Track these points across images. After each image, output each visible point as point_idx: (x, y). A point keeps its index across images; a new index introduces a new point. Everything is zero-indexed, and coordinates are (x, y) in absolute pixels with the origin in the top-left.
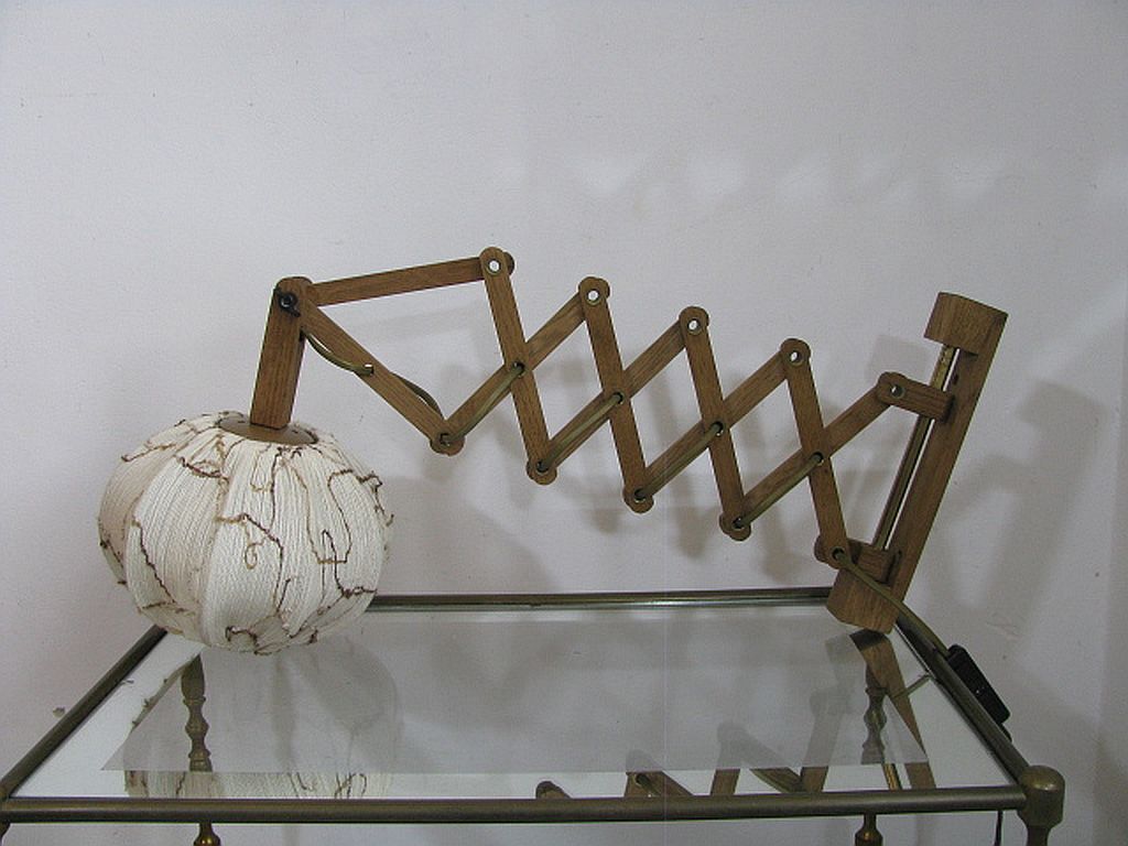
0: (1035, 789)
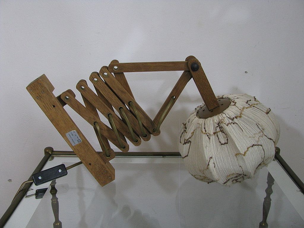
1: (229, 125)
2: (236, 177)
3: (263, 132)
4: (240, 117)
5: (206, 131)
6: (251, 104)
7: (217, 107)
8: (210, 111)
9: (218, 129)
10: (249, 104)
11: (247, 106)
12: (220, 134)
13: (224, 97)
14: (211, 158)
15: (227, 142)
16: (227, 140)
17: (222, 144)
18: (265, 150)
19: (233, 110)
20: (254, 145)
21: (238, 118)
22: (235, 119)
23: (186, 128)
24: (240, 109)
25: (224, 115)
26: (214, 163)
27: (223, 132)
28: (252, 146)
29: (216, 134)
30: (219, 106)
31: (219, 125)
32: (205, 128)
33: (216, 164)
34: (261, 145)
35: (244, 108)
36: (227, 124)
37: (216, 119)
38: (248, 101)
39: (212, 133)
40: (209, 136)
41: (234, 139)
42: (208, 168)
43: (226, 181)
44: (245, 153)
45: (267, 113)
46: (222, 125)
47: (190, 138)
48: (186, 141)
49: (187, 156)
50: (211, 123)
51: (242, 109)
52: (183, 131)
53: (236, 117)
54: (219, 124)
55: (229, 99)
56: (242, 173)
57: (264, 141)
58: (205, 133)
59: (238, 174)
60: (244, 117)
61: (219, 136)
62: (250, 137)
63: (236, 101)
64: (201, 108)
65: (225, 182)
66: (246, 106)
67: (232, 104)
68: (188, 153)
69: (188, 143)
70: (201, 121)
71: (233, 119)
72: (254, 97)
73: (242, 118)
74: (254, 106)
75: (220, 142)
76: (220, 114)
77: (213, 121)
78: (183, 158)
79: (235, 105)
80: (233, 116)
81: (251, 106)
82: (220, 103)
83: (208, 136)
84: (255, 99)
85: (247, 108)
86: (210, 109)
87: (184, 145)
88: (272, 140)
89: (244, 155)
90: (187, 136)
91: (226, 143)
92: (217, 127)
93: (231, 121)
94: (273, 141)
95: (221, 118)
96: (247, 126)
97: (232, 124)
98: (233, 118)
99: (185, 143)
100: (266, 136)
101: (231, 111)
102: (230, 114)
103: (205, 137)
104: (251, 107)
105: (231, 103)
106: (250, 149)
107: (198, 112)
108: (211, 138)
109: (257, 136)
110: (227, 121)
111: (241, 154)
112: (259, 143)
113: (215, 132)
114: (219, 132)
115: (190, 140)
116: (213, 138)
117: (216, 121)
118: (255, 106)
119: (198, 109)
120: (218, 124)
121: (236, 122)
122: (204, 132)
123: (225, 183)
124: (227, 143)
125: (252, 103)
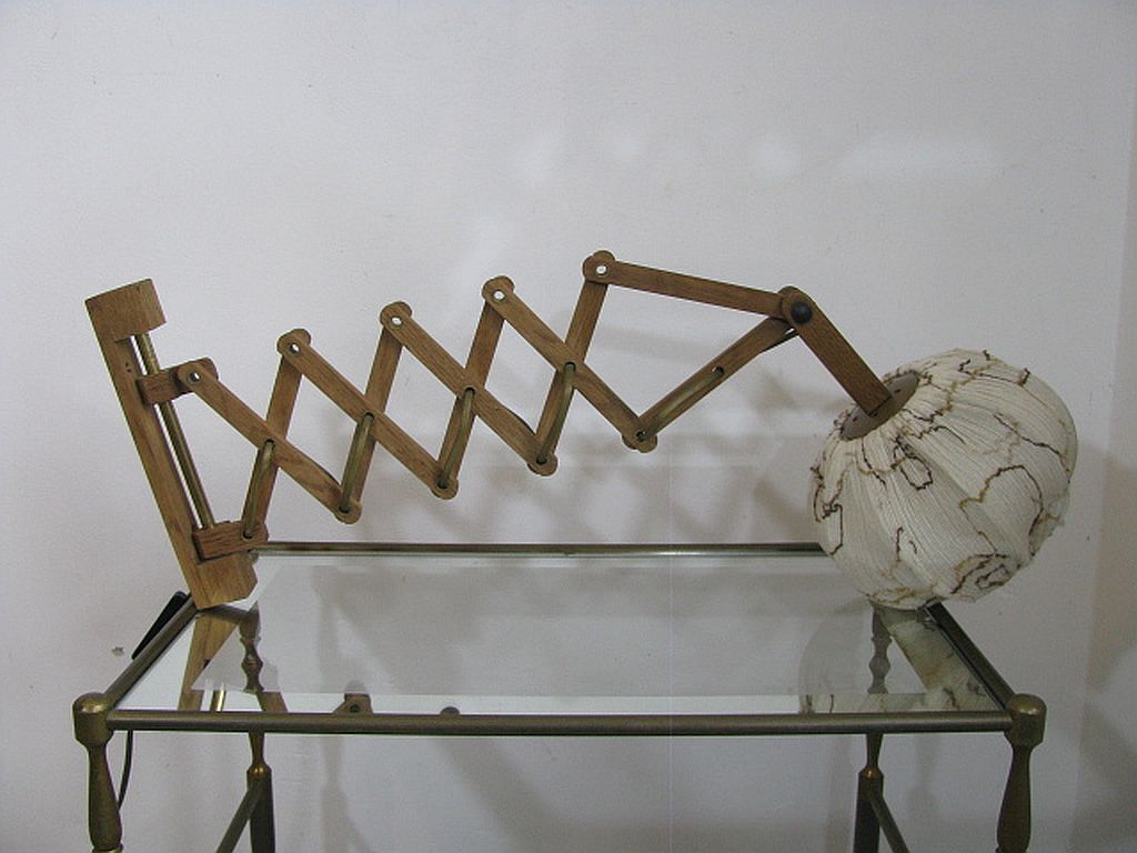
0: (1021, 714)
1: (925, 435)
2: (982, 566)
3: (1016, 432)
4: (949, 408)
5: (870, 466)
6: (971, 371)
7: (885, 401)
8: (870, 415)
9: (900, 454)
10: (967, 373)
11: (962, 377)
12: (908, 465)
13: (901, 372)
14: (901, 529)
15: (929, 480)
16: (929, 474)
17: (918, 489)
18: (1037, 479)
19: (929, 397)
20: (1000, 470)
21: (946, 413)
22: (937, 418)
23: (821, 478)
24: (945, 390)
25: (906, 415)
26: (912, 543)
27: (915, 458)
28: (998, 474)
29: (898, 468)
30: (890, 397)
31: (900, 444)
32: (866, 460)
33: (917, 545)
34: (1022, 467)
35: (954, 385)
36: (918, 435)
37: (889, 429)
38: (962, 365)
39: (887, 468)
40: (880, 476)
41: (945, 465)
42: (899, 560)
43: (957, 584)
44: (982, 494)
45: (1022, 383)
46: (905, 440)
47: (837, 496)
48: (827, 508)
49: (841, 545)
50: (878, 444)
51: (949, 389)
52: (816, 487)
53: (939, 413)
54: (900, 440)
55: (915, 373)
56: (992, 551)
57: (1026, 454)
58: (869, 473)
59: (982, 556)
60: (958, 405)
61: (906, 470)
62: (985, 453)
63: (931, 372)
64: (849, 415)
65: (954, 587)
66: (963, 379)
67: (923, 381)
68: (842, 535)
69: (835, 511)
70: (854, 445)
71: (931, 420)
72: (985, 352)
73: (955, 412)
74: (981, 375)
75: (912, 484)
76: (897, 415)
77: (883, 436)
78: (832, 554)
79: (930, 382)
80: (928, 410)
81: (972, 376)
82: (891, 388)
83: (878, 477)
84: (988, 356)
85: (964, 383)
86: (870, 410)
87: (827, 519)
88: (1048, 446)
89: (981, 500)
90: (828, 494)
91: (927, 483)
92: (896, 448)
93: (927, 425)
94: (1052, 449)
95: (900, 425)
96: (973, 427)
97: (933, 432)
98: (932, 416)
99: (827, 514)
100: (1028, 440)
101: (922, 402)
102: (922, 408)
103: (872, 483)
104: (974, 378)
105: (919, 380)
106: (992, 483)
107: (842, 429)
108: (887, 479)
109: (1005, 446)
110: (917, 427)
111: (970, 499)
112: (1015, 462)
113: (894, 462)
114: (904, 459)
115: (836, 502)
116: (892, 478)
117: (888, 435)
118: (984, 372)
119: (841, 421)
120: (897, 441)
121: (940, 424)
122: (866, 469)
123: (955, 591)
124: (932, 482)
125: (976, 368)
